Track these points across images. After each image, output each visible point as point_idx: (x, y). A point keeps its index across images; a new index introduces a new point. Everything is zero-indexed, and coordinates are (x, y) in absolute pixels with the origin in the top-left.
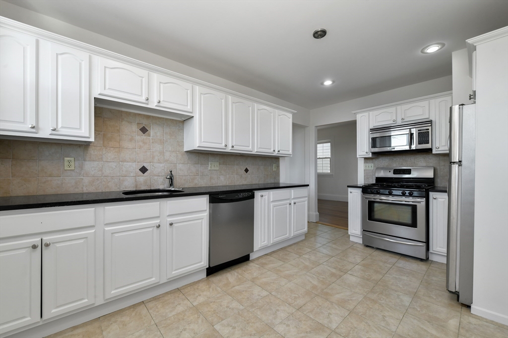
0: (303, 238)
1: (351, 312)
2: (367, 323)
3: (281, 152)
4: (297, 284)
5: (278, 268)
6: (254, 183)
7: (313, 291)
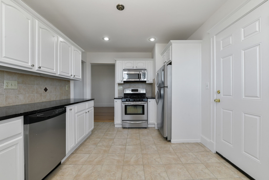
0: (91, 133)
1: (143, 165)
2: (152, 167)
3: (76, 77)
4: (108, 165)
5: (88, 160)
6: (52, 99)
7: (120, 164)
